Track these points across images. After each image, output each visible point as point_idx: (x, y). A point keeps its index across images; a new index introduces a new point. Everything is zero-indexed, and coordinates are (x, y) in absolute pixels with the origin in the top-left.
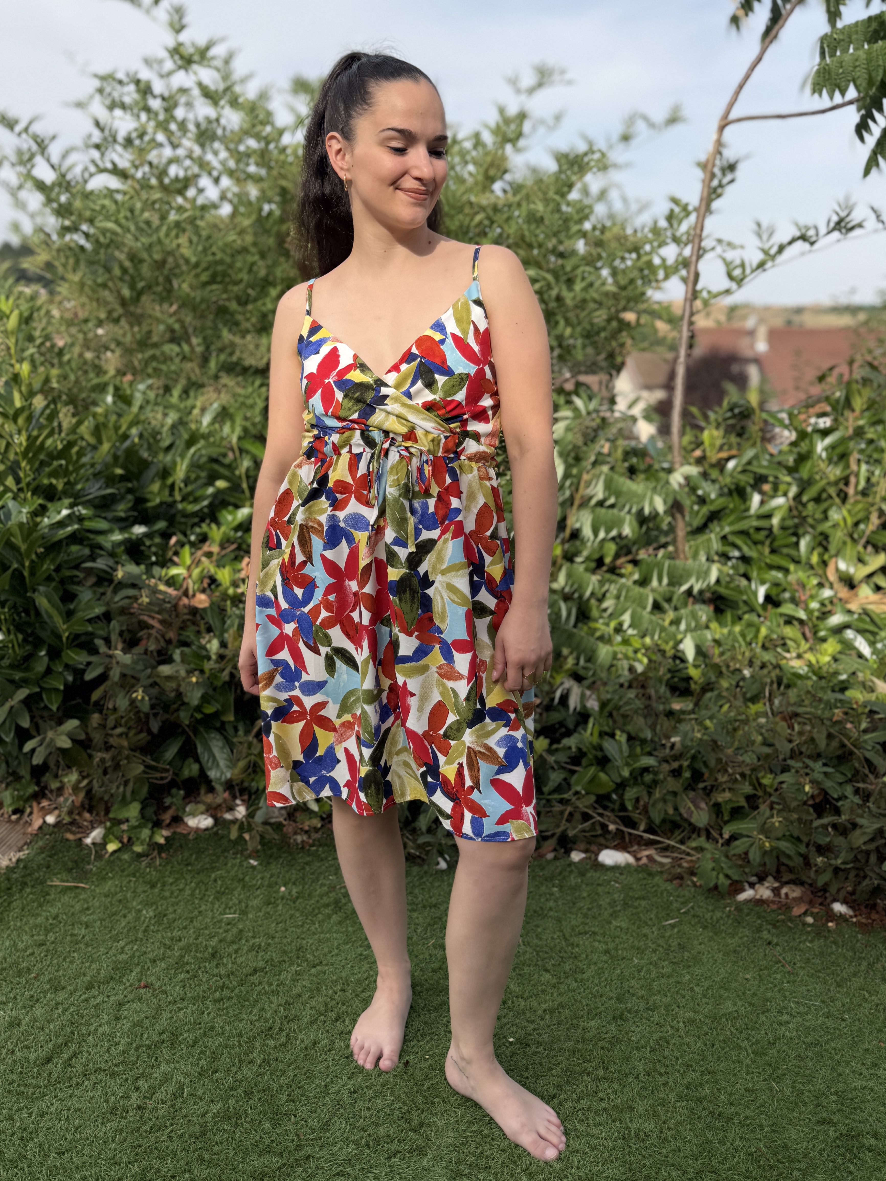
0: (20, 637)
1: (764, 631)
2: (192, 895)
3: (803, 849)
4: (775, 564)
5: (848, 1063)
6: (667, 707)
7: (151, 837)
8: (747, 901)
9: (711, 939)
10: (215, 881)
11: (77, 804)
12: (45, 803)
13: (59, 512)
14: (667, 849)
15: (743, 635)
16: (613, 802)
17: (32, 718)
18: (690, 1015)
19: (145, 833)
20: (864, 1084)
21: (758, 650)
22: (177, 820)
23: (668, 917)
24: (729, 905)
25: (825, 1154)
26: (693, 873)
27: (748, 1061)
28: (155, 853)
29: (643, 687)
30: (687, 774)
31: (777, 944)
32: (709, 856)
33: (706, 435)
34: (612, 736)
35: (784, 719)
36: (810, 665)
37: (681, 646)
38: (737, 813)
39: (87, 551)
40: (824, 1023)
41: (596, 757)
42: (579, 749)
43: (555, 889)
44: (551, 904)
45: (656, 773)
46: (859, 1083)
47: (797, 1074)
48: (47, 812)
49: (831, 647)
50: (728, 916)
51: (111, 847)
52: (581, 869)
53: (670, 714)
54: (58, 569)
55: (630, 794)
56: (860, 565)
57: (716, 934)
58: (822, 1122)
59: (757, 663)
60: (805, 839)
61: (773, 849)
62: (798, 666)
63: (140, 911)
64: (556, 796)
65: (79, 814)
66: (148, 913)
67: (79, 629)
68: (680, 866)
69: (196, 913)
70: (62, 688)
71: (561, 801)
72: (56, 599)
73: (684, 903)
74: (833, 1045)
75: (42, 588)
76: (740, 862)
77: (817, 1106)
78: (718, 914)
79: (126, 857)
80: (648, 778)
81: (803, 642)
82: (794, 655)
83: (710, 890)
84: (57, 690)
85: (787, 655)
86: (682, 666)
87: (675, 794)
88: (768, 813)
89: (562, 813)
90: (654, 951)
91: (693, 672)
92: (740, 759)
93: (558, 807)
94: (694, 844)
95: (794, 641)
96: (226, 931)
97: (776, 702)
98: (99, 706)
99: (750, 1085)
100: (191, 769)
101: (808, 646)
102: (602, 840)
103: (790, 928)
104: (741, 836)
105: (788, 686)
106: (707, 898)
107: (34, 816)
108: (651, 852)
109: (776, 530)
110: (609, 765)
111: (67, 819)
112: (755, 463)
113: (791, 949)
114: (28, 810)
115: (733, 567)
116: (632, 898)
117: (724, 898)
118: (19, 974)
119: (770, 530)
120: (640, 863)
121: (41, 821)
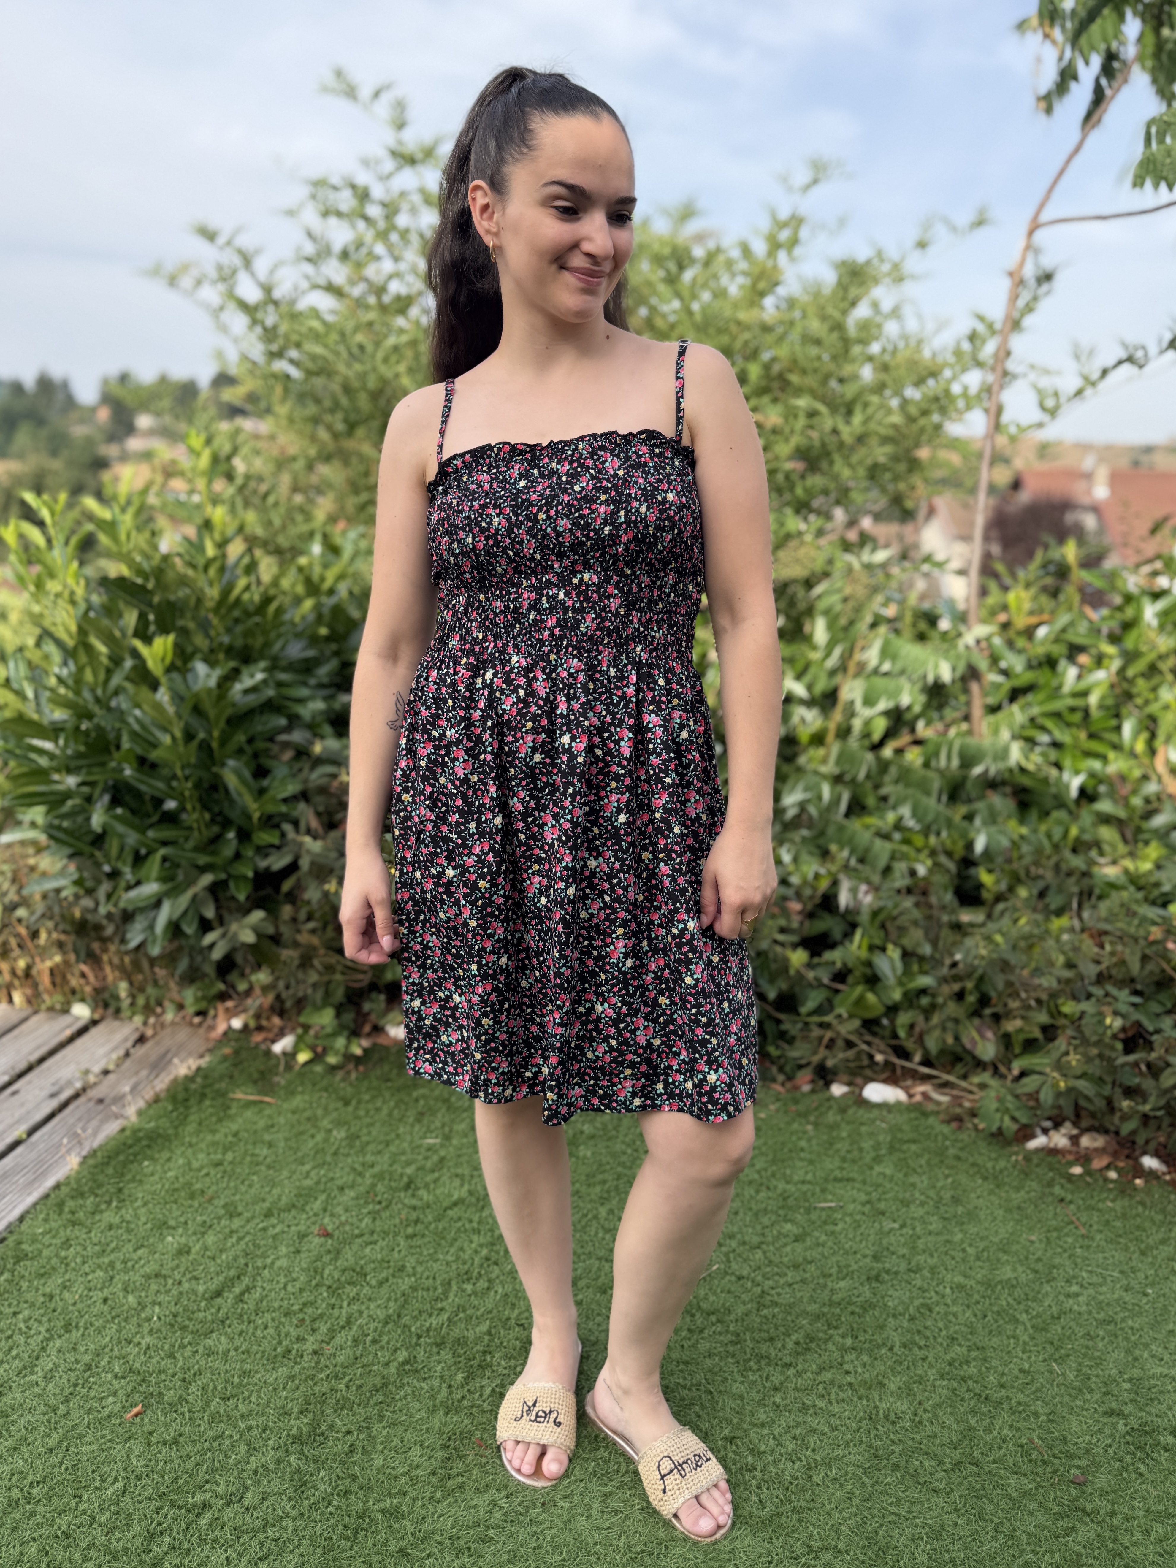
0: (207, 816)
1: (1074, 831)
2: (390, 1114)
3: (1107, 1091)
4: (1091, 751)
6: (953, 918)
7: (347, 1047)
8: (1038, 1150)
9: (991, 1192)
10: (417, 1100)
11: (267, 1007)
12: (230, 1005)
13: (252, 676)
14: (946, 1085)
15: (1048, 835)
16: (883, 1027)
17: (218, 908)
18: (958, 1278)
19: (341, 1042)
20: (1166, 1371)
21: (1067, 854)
22: (378, 1029)
24: (1016, 1154)
25: (1110, 1451)
26: (974, 1115)
27: (1026, 1338)
28: (351, 1066)
29: (924, 894)
30: (971, 999)
31: (1071, 1202)
33: (1012, 597)
34: (883, 949)
35: (1092, 936)
36: (1126, 872)
38: (1030, 1046)
39: (283, 722)
40: (1121, 1297)
41: (864, 976)
42: (845, 964)
43: (808, 1126)
44: (804, 1144)
45: (934, 996)
47: (1085, 1355)
48: (231, 1014)
49: (1154, 851)
50: (1014, 1167)
51: (303, 1057)
52: (842, 1105)
53: (956, 926)
54: (250, 741)
55: (903, 1019)
57: (998, 1186)
58: (1111, 1413)
59: (1065, 868)
60: (1110, 1079)
61: (1069, 1088)
62: (1111, 872)
63: (329, 1131)
64: (815, 1019)
65: (268, 1019)
66: (339, 1134)
67: (271, 808)
68: (960, 1105)
69: (393, 1136)
70: (250, 874)
72: (247, 774)
74: (1130, 1323)
75: (231, 763)
76: (1032, 1103)
77: (1106, 1394)
78: (1002, 1164)
79: (318, 1068)
80: (925, 1001)
81: (1121, 845)
82: (1109, 860)
83: (993, 1135)
84: (245, 878)
85: (1101, 860)
86: (970, 869)
87: (957, 1021)
88: (1063, 1049)
89: (820, 1039)
91: (985, 879)
92: (1037, 981)
93: (816, 1032)
94: (977, 1080)
95: (1111, 844)
96: (426, 1158)
97: (1086, 915)
98: (292, 897)
101: (1127, 848)
103: (1088, 1184)
104: (1033, 1072)
105: (1100, 898)
106: (990, 1144)
107: (218, 1020)
108: (927, 1088)
109: (1093, 709)
110: (880, 985)
111: (253, 1024)
112: (1071, 631)
113: (1087, 1208)
114: (212, 1012)
115: (1041, 754)
116: (900, 1140)
117: (1010, 1143)
118: (192, 1196)
119: (1086, 709)
120: (913, 1100)
121: (225, 1026)
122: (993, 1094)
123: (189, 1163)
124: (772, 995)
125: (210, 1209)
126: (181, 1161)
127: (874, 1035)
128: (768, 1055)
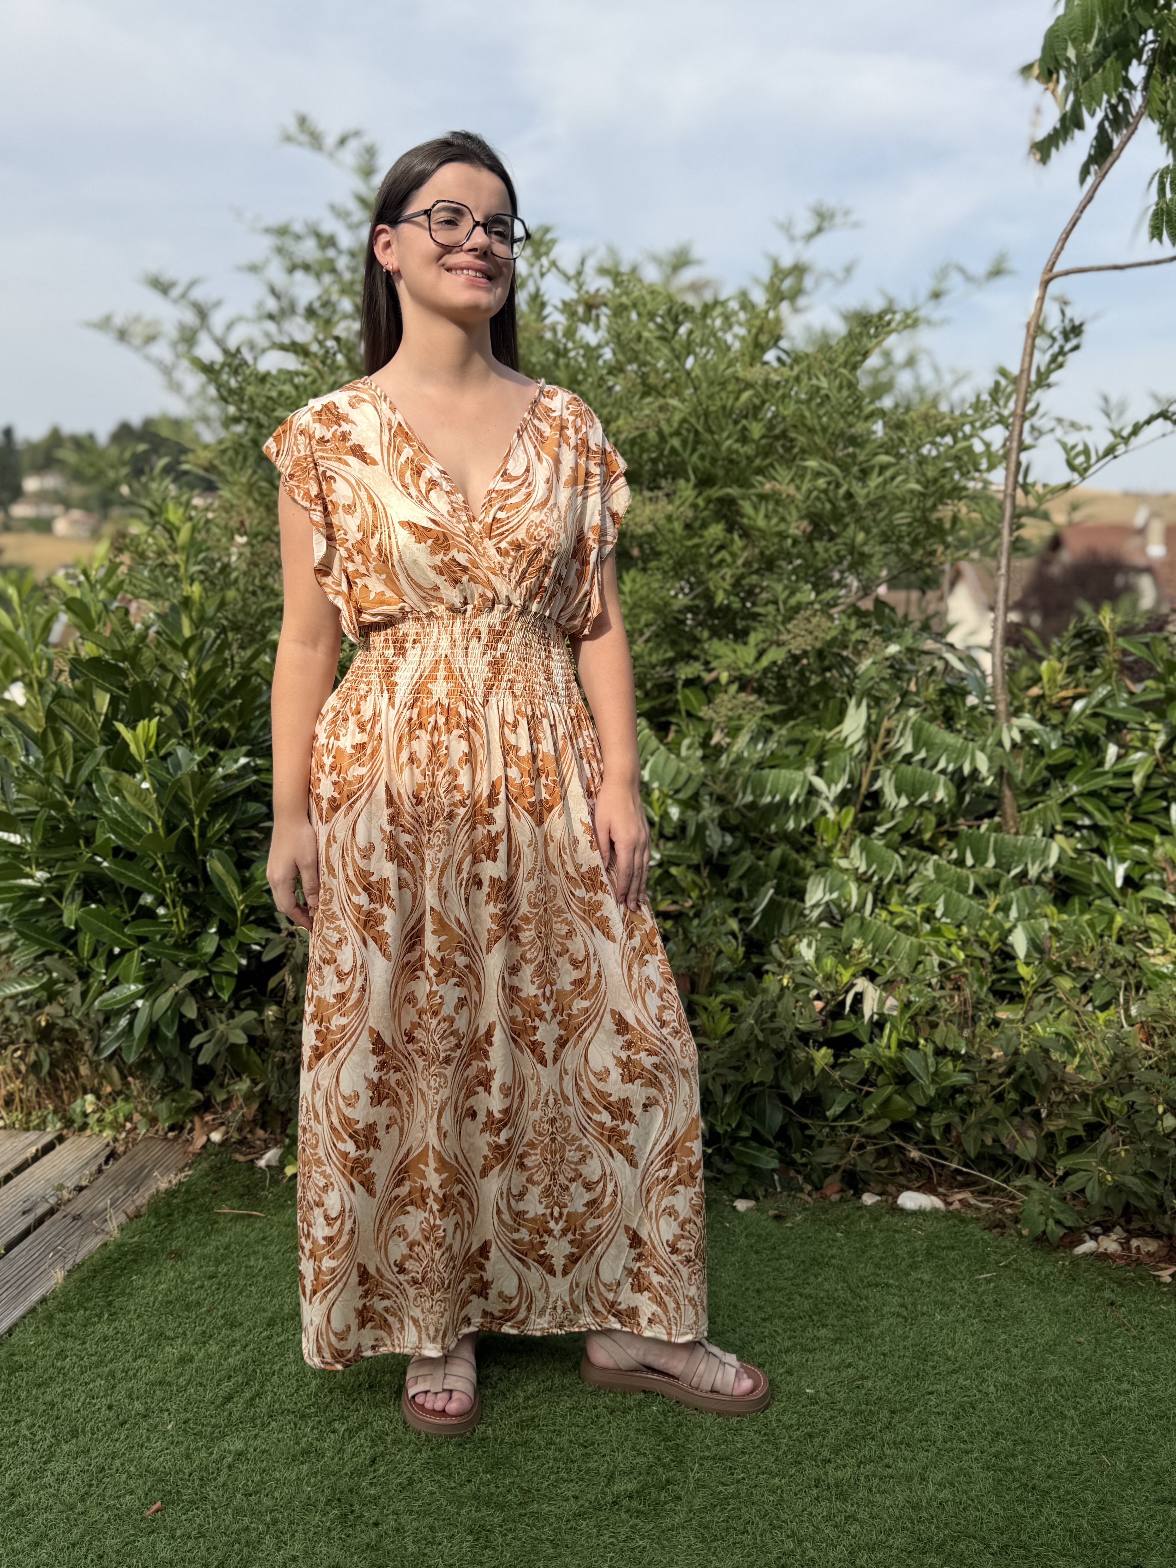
0: (186, 911)
1: (1119, 920)
3: (1159, 1190)
4: (1139, 836)
6: (991, 1014)
8: (1085, 1255)
9: (1036, 1297)
11: (250, 1118)
12: (209, 1118)
13: (235, 761)
15: (1091, 924)
16: (917, 1132)
17: (199, 1009)
18: (1002, 1377)
21: (1112, 945)
23: (983, 1269)
24: (1063, 1259)
26: (1017, 1221)
27: (1074, 1432)
29: (958, 988)
30: (1011, 1097)
31: (1122, 1306)
32: (1038, 1199)
33: (1044, 667)
34: (915, 1046)
35: (1142, 1031)
37: (1011, 939)
38: (1075, 1144)
39: (264, 809)
41: (896, 1075)
42: (873, 1063)
43: (839, 1234)
44: (834, 1251)
45: (970, 1094)
47: (1135, 1448)
48: (210, 1127)
50: (1060, 1272)
52: (874, 1214)
53: (994, 1023)
54: (231, 830)
55: (938, 1119)
57: (1043, 1291)
59: (1110, 960)
60: (1162, 1177)
61: (1117, 1187)
62: (1161, 963)
64: (843, 1123)
65: (251, 1132)
67: (256, 901)
68: (1002, 1212)
70: (234, 972)
71: (851, 1129)
72: (231, 864)
73: (1006, 1255)
75: (214, 851)
76: (1077, 1206)
77: (1158, 1483)
78: (1048, 1269)
80: (961, 1099)
81: (1171, 935)
82: (1158, 951)
83: (1037, 1241)
84: (229, 975)
85: (1149, 951)
86: (1009, 964)
87: (996, 1121)
88: (1111, 1140)
89: (849, 1143)
90: (963, 1308)
91: (1024, 971)
92: (1081, 1076)
93: (844, 1136)
94: (1020, 1185)
95: (1160, 933)
97: (1133, 1008)
98: (277, 997)
99: (1074, 1458)
102: (902, 1180)
103: (1140, 1287)
104: (1078, 1171)
105: (1148, 989)
106: (1033, 1250)
107: (196, 1133)
108: (966, 1195)
109: (1138, 791)
110: (913, 1085)
111: (236, 1136)
112: (1109, 704)
113: (1138, 1311)
114: (189, 1126)
115: (1082, 839)
116: (938, 1247)
117: (1056, 1249)
118: (188, 1307)
119: (1131, 790)
120: (951, 1208)
121: (204, 1139)
122: (1036, 1197)
123: (180, 1276)
124: (796, 1098)
125: (209, 1319)
126: (172, 1274)
127: (907, 1139)
128: (792, 1163)
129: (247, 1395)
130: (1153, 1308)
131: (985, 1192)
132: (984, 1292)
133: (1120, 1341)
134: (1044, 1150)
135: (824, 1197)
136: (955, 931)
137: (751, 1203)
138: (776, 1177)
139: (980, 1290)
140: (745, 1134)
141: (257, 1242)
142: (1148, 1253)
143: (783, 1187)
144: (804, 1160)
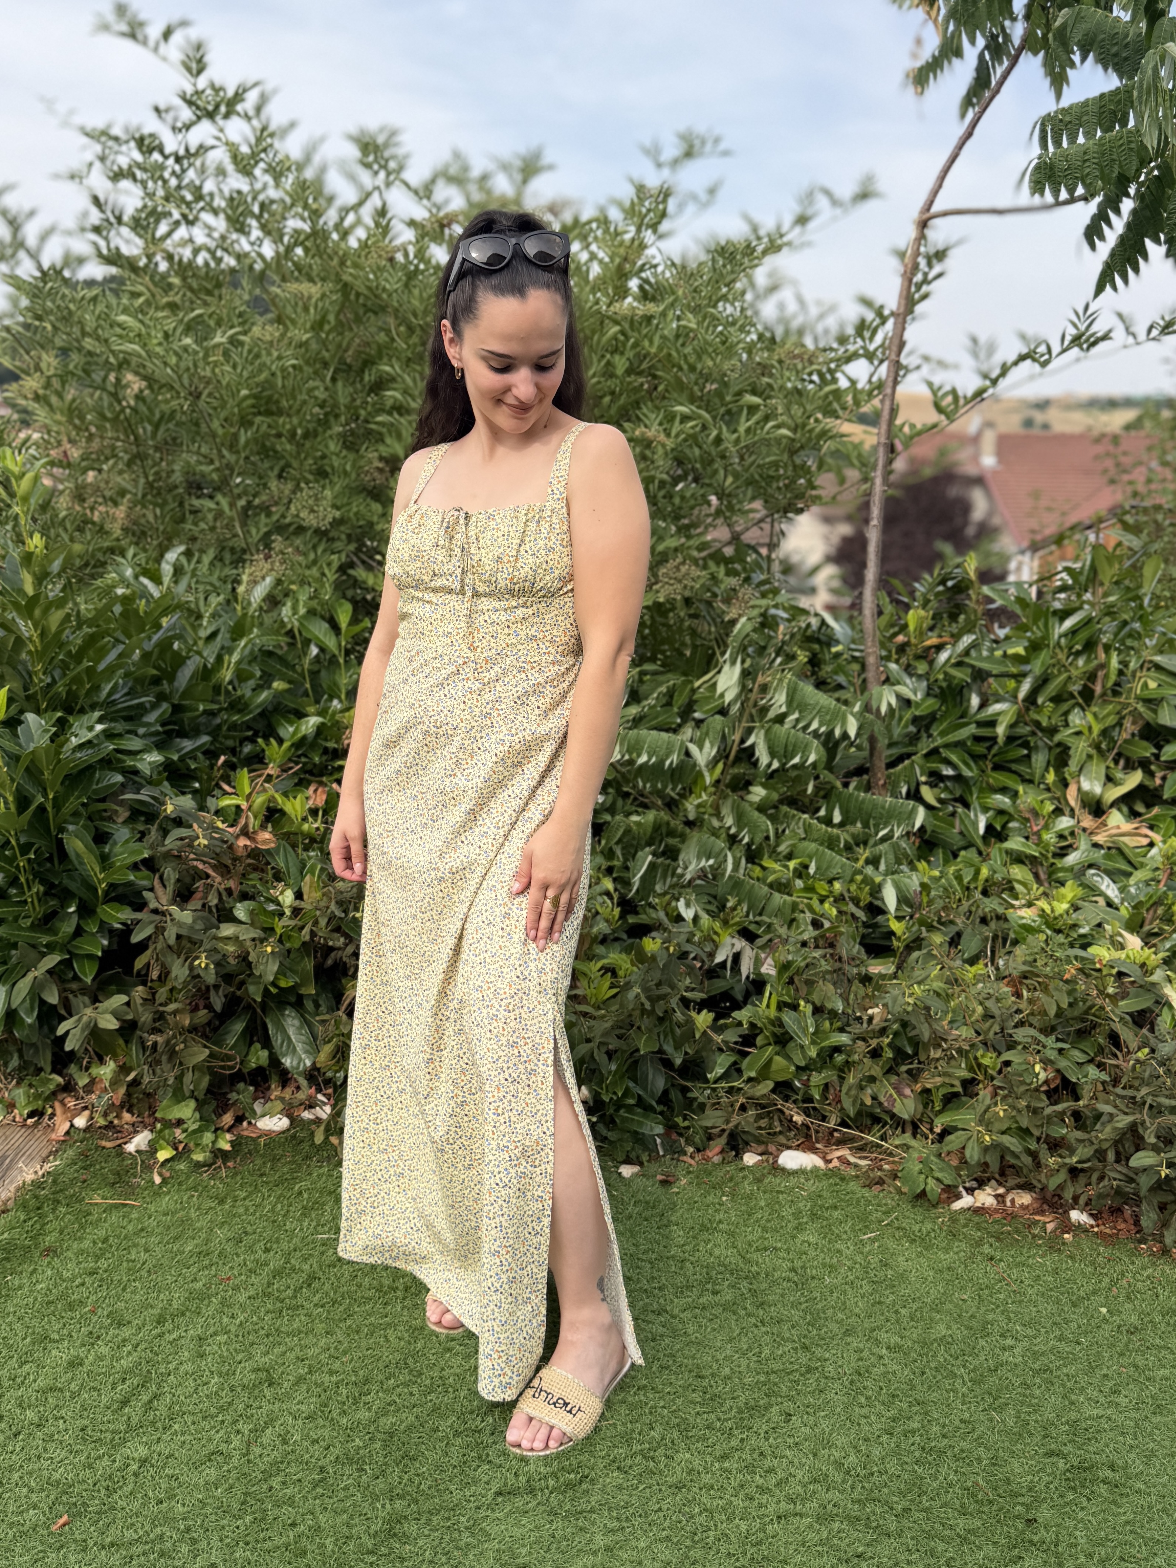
0: (43, 890)
1: (985, 872)
2: (273, 1210)
3: (1033, 1146)
4: (1000, 785)
5: (1082, 1389)
6: (863, 971)
7: (214, 1143)
8: (963, 1211)
9: (920, 1255)
10: (300, 1194)
14: (864, 1146)
15: (959, 877)
16: (795, 1091)
17: (61, 992)
18: (894, 1339)
19: (208, 1137)
20: (1101, 1412)
22: (244, 1120)
23: (866, 1229)
24: (941, 1215)
25: (1052, 1487)
26: (895, 1177)
27: (965, 1391)
28: (219, 1162)
29: (832, 945)
30: (889, 1054)
32: (916, 1155)
33: (910, 616)
34: (795, 1007)
35: (1011, 983)
36: (1042, 914)
37: (881, 893)
38: (950, 1100)
40: (1055, 1347)
42: (752, 1025)
43: (725, 1198)
44: (721, 1216)
45: (849, 1053)
46: (1095, 1412)
47: (1022, 1403)
48: (75, 1113)
49: (1070, 891)
50: (941, 1228)
51: (163, 1155)
52: (756, 1174)
53: (866, 979)
55: (817, 1079)
56: (1110, 785)
57: (926, 1248)
59: (978, 913)
60: (1036, 1132)
61: (995, 1146)
62: (1027, 915)
64: (724, 1085)
65: (118, 1116)
67: (119, 878)
68: (880, 1169)
70: (97, 953)
71: (731, 1091)
72: (89, 839)
73: (887, 1213)
74: (1065, 1370)
75: (71, 827)
76: (954, 1163)
78: (929, 1226)
79: (182, 1166)
80: (839, 1058)
81: (1035, 886)
83: (916, 1197)
84: (91, 957)
85: (1016, 903)
87: (872, 1079)
88: (988, 1101)
89: (731, 1105)
90: (850, 1269)
92: (956, 1032)
93: (726, 1098)
94: (897, 1142)
95: (1024, 884)
97: (1000, 961)
98: (143, 978)
100: (259, 1057)
101: (1042, 889)
102: (781, 1139)
103: (1017, 1241)
104: (956, 1129)
105: (1015, 942)
106: (913, 1207)
107: (58, 1119)
108: (844, 1152)
109: (1001, 740)
110: (791, 1044)
111: (102, 1122)
112: (973, 653)
113: (1017, 1265)
114: (50, 1111)
115: (946, 788)
116: (821, 1207)
117: (935, 1206)
118: (71, 1307)
119: (994, 739)
120: (831, 1166)
121: (68, 1124)
123: (59, 1274)
124: (678, 1061)
125: (95, 1319)
126: (49, 1272)
127: (786, 1099)
128: (675, 1126)
129: (145, 1398)
130: (1030, 1261)
131: (862, 1149)
132: (869, 1252)
133: (1002, 1296)
134: (920, 1107)
135: (708, 1159)
136: (826, 886)
137: (636, 1169)
138: (658, 1141)
139: (866, 1250)
140: (631, 1101)
141: (137, 1233)
142: (1023, 1207)
143: (665, 1150)
144: (687, 1123)
